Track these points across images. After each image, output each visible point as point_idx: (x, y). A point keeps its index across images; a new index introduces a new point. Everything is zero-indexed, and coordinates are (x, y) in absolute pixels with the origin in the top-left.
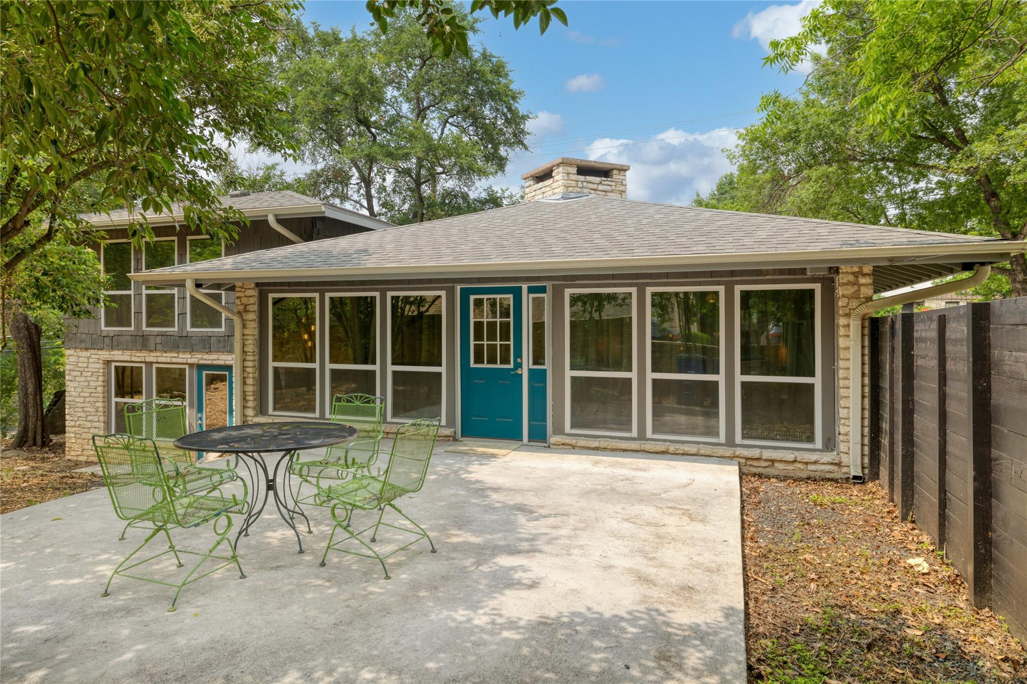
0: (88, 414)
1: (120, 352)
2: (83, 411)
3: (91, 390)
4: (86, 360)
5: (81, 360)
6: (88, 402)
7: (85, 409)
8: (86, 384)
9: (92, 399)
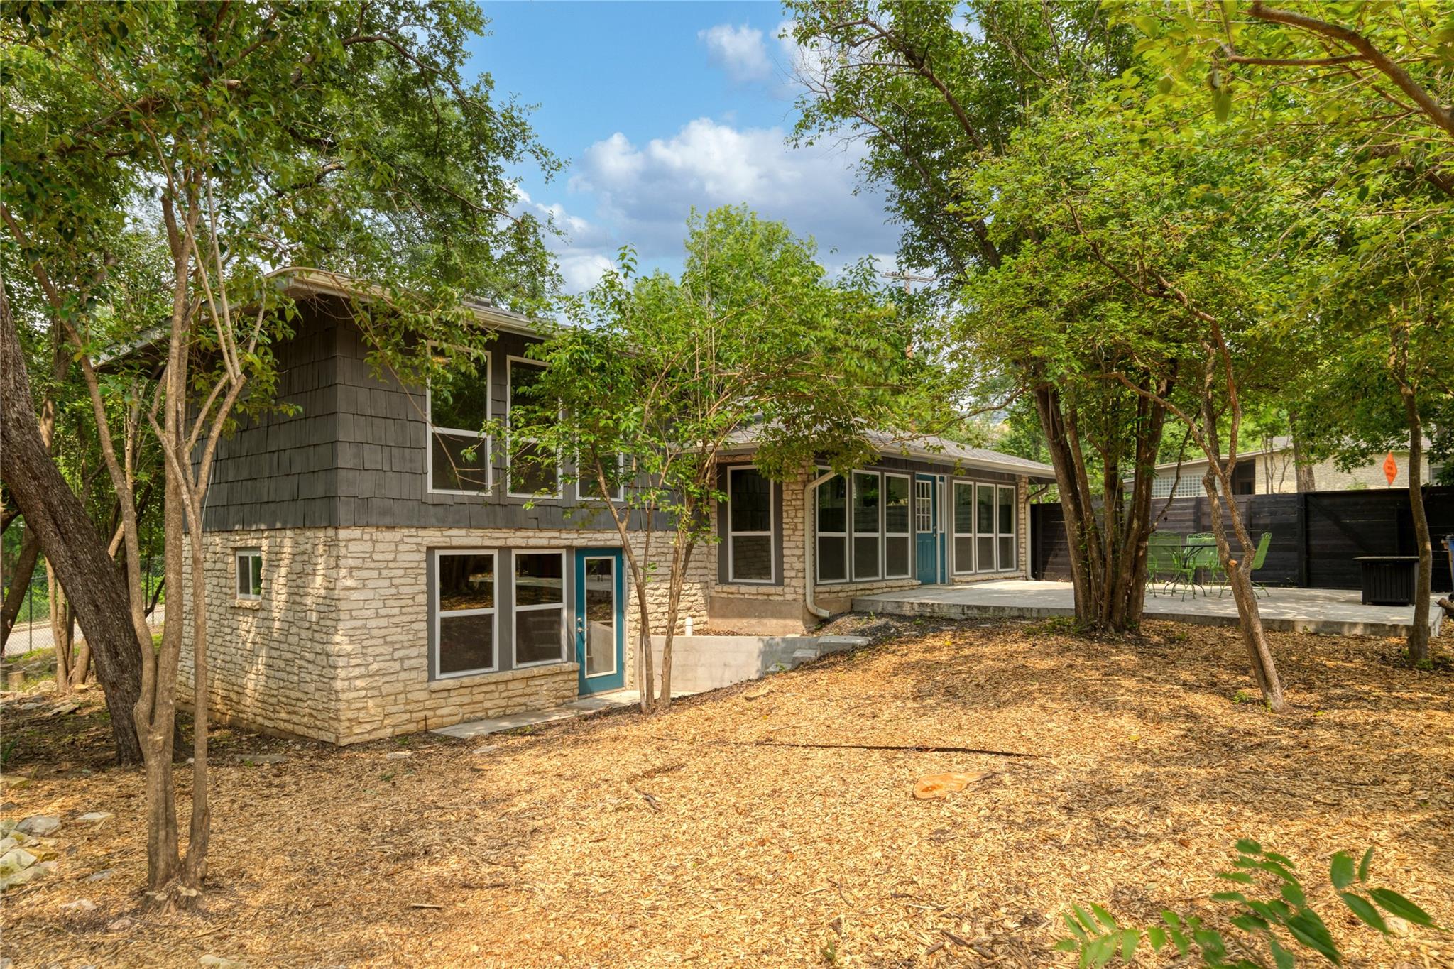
0: (397, 646)
1: (463, 532)
2: (386, 643)
3: (403, 603)
4: (393, 548)
5: (379, 547)
6: (396, 625)
7: (389, 639)
8: (393, 591)
9: (404, 618)
